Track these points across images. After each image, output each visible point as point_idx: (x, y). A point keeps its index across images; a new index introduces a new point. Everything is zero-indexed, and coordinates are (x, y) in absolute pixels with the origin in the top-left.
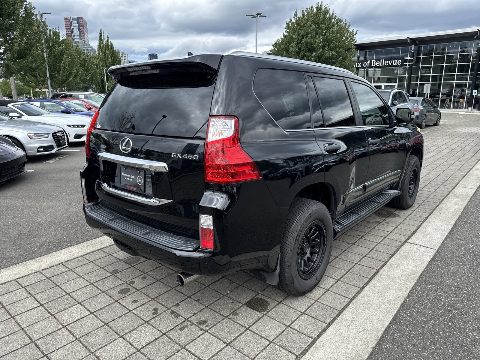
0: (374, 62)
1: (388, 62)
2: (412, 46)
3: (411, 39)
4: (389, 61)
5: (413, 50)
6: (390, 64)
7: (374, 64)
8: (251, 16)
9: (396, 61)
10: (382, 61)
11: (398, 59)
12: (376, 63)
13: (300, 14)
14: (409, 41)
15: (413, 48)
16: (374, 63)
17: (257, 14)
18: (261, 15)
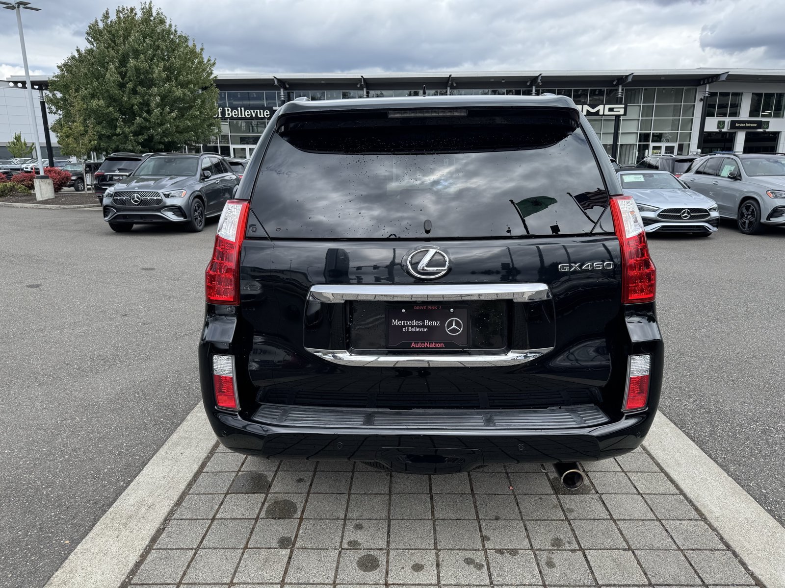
0: (228, 110)
1: (250, 113)
2: (280, 90)
3: (279, 80)
4: (252, 111)
5: (282, 96)
6: (254, 116)
7: (229, 114)
8: (4, 3)
9: (262, 111)
10: (241, 110)
11: (264, 109)
12: (231, 112)
13: (113, 17)
14: (276, 83)
15: (282, 94)
16: (229, 112)
17: (19, 4)
18: (28, 6)
